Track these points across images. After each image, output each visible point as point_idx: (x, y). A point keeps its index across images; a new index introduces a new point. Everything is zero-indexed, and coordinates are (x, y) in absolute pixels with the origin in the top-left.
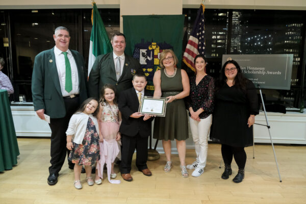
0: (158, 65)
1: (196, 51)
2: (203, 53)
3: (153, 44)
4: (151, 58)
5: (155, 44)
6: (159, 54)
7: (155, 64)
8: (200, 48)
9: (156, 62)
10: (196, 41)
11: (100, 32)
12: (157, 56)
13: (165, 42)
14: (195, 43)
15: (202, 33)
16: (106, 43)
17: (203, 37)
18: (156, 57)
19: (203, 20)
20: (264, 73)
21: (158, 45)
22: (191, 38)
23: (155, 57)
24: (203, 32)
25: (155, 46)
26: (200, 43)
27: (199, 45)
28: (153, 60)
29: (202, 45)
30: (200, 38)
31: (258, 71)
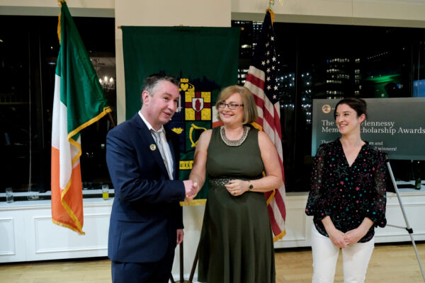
0: (192, 121)
1: (261, 94)
2: (275, 97)
3: (182, 80)
4: (180, 108)
5: (187, 80)
6: (195, 100)
7: (186, 119)
8: (269, 88)
9: (190, 115)
10: (261, 75)
11: (77, 58)
12: (191, 103)
13: (205, 78)
14: (259, 80)
15: (271, 61)
16: (89, 78)
17: (273, 68)
18: (190, 105)
19: (272, 39)
20: (393, 132)
21: (191, 83)
22: (252, 70)
23: (185, 105)
24: (274, 59)
25: (187, 85)
26: (268, 79)
27: (266, 83)
28: (183, 112)
29: (273, 83)
30: (268, 70)
31: (383, 127)
